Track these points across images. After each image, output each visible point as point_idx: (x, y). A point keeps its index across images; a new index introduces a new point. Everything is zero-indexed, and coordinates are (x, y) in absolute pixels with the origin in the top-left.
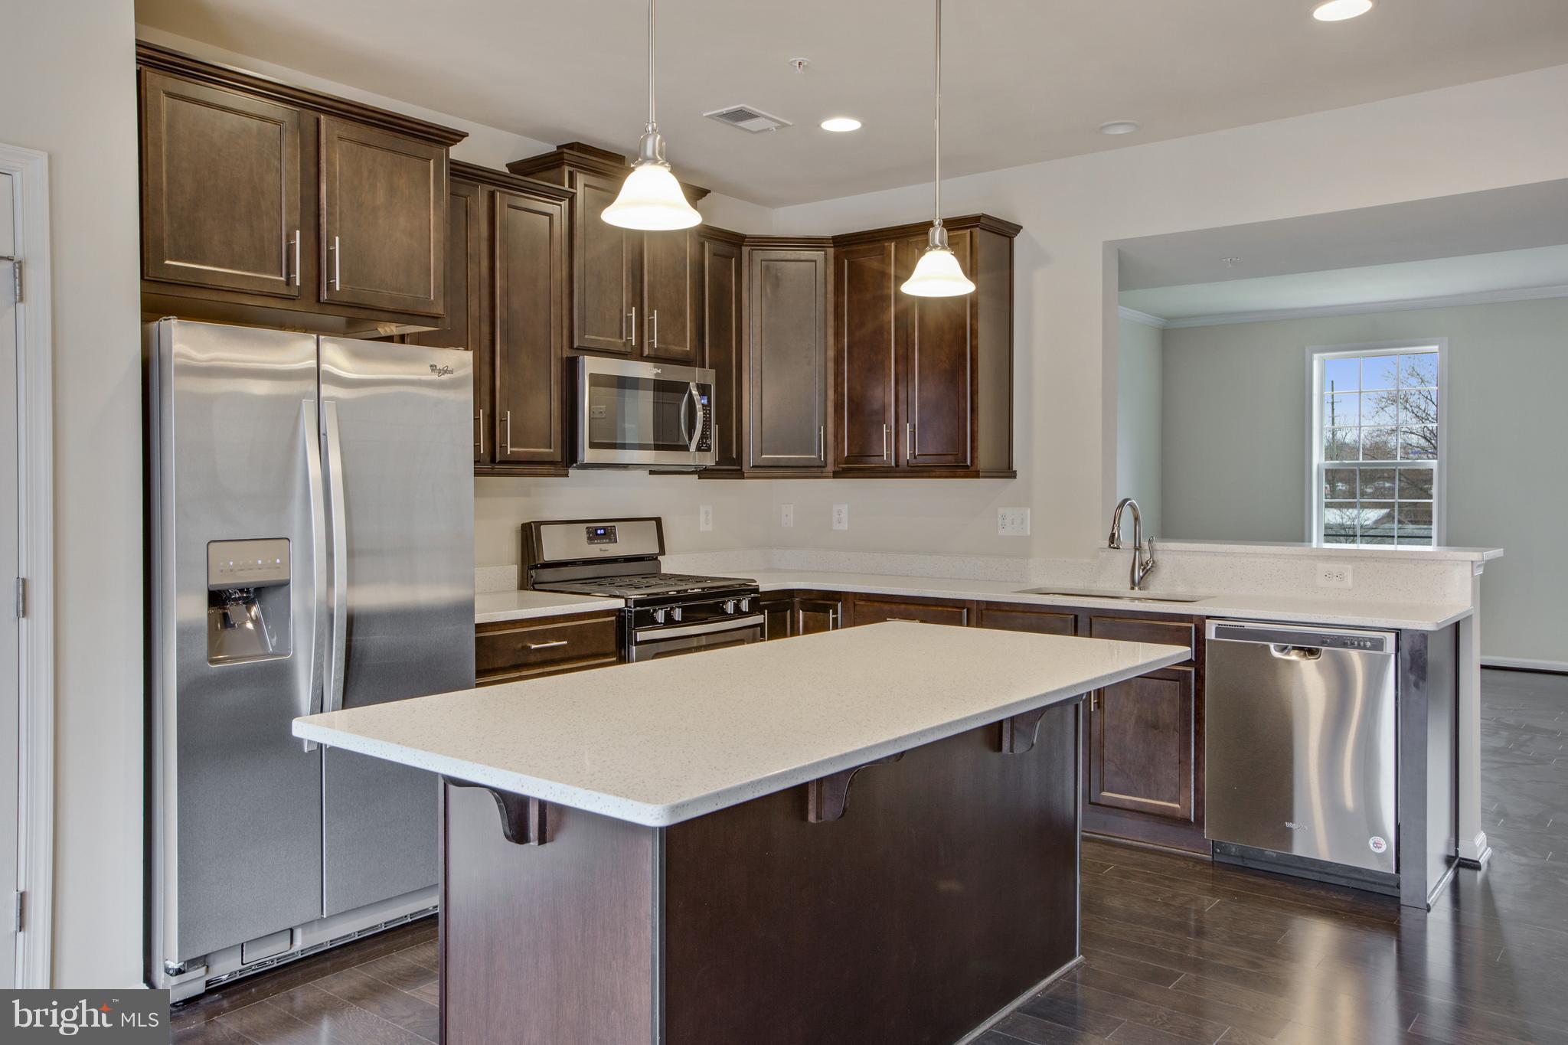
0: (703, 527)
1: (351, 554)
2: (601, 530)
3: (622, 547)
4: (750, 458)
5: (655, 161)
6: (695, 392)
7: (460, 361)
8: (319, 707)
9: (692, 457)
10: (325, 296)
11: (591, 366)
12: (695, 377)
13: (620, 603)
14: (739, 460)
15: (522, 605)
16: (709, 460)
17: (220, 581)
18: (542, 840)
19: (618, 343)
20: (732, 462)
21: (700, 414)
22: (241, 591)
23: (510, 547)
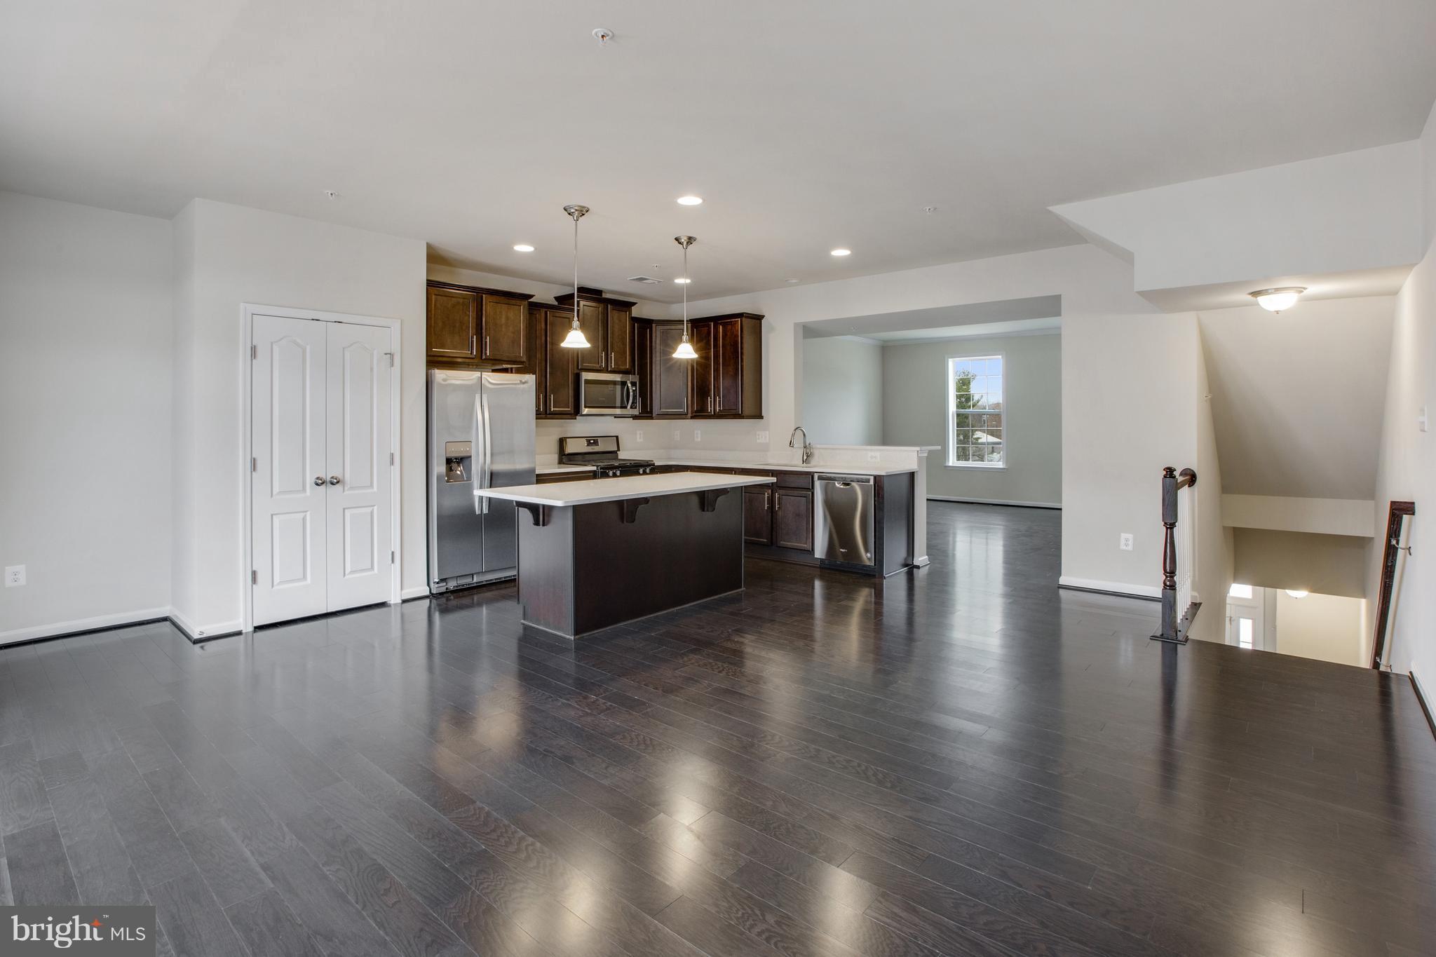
0: (639, 440)
1: (492, 455)
2: (592, 441)
3: (600, 448)
4: (656, 411)
5: (576, 329)
6: (629, 385)
7: (531, 379)
8: (481, 488)
9: (629, 411)
10: (484, 357)
11: (586, 376)
12: (630, 379)
13: (595, 468)
14: (651, 412)
15: (559, 468)
16: (636, 412)
17: (449, 455)
18: (544, 525)
19: (597, 366)
20: (647, 413)
21: (631, 394)
22: (456, 459)
23: (554, 447)
